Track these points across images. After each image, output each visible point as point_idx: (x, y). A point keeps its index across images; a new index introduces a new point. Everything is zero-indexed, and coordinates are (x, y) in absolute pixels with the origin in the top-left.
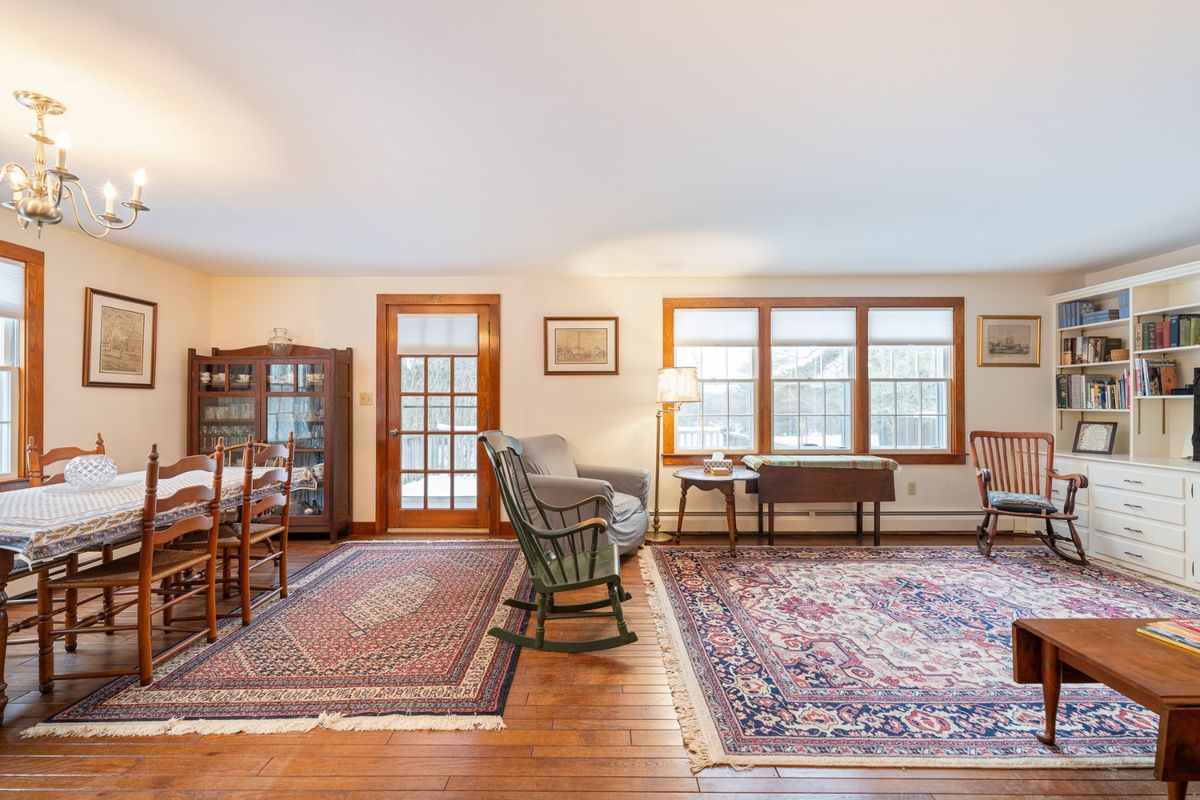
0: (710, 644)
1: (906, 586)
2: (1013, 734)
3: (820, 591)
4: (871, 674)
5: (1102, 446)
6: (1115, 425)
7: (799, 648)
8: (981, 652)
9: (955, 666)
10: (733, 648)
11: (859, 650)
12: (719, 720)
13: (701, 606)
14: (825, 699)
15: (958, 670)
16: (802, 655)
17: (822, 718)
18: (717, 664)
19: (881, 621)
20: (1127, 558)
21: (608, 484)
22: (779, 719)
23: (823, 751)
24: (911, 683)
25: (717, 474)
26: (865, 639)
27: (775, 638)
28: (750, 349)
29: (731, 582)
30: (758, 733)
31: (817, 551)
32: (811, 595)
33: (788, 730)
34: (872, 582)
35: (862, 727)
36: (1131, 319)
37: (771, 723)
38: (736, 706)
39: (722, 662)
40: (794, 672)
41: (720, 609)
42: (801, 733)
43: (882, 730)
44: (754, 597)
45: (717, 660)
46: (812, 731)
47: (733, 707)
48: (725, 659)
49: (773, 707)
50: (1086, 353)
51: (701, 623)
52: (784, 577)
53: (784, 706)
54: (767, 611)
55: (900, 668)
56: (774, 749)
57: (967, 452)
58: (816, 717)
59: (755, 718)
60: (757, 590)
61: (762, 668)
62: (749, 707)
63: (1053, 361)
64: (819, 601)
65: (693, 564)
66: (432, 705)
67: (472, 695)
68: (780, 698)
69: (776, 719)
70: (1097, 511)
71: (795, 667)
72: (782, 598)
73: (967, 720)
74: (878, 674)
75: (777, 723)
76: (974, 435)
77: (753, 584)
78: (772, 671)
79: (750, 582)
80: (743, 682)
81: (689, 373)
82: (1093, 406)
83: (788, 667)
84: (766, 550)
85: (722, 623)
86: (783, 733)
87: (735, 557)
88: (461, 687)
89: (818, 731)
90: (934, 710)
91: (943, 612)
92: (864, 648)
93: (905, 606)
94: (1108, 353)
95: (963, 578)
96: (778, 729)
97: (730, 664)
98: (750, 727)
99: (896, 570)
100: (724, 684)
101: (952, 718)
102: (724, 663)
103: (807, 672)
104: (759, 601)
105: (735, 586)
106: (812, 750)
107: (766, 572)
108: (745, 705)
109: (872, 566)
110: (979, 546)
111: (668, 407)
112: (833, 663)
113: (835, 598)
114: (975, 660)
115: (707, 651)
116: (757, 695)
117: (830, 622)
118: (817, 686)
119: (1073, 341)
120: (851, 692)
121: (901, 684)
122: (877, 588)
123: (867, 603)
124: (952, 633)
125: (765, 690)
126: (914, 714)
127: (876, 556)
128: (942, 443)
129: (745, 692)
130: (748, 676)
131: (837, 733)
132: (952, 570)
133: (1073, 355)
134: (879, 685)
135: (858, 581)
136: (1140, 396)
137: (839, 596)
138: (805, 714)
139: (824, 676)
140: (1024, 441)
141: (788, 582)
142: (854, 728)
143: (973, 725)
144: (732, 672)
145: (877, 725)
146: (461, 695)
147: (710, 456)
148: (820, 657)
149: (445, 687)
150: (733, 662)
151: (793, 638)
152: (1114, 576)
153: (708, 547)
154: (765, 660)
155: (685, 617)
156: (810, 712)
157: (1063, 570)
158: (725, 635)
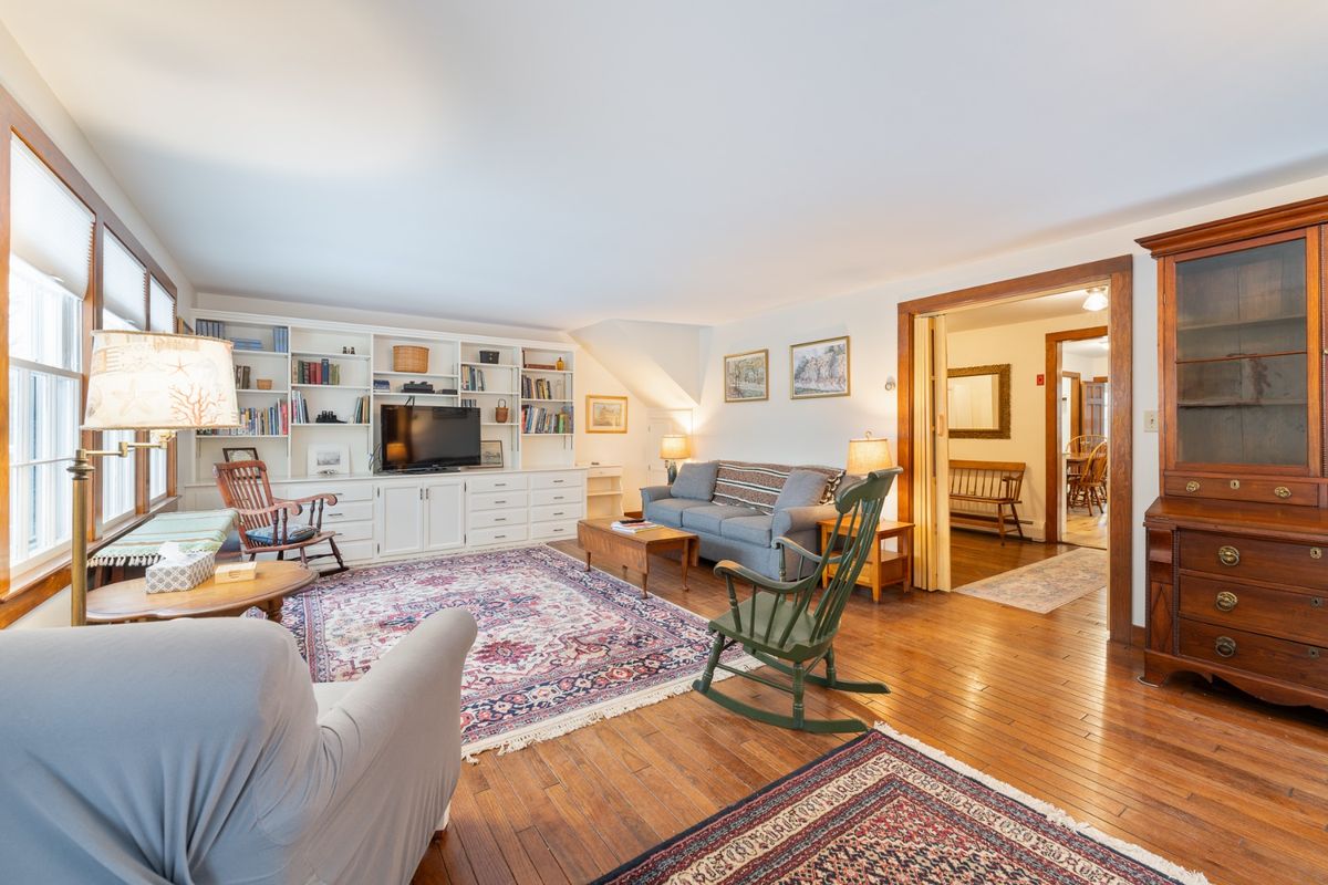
6: (254, 450)
36: (290, 354)
66: (933, 770)
67: (886, 756)
82: (244, 432)
88: (892, 771)
136: (295, 424)
146: (897, 762)
149: (910, 780)
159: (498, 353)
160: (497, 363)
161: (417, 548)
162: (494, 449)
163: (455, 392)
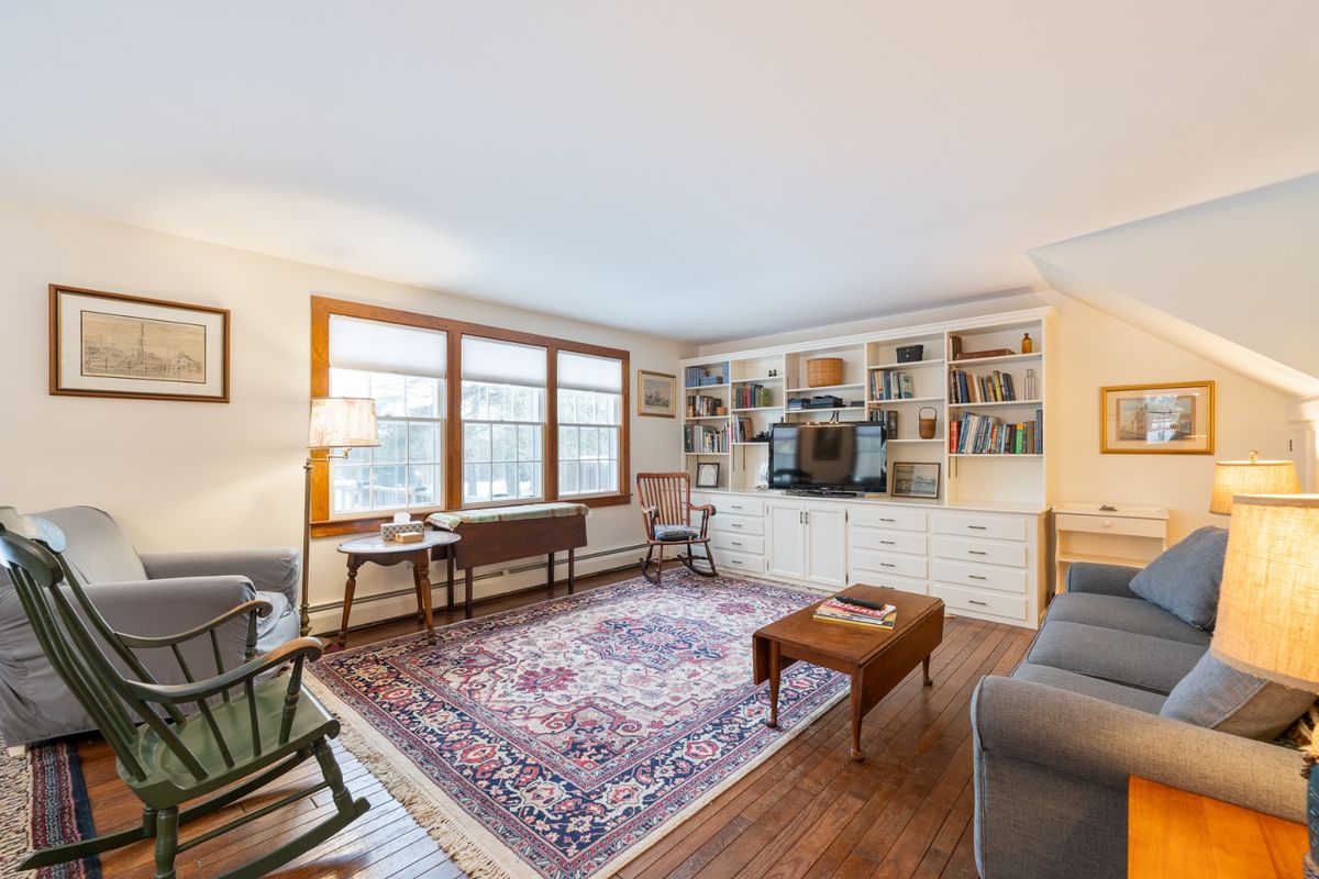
0: (466, 767)
1: (616, 627)
2: (754, 730)
3: (548, 655)
4: (640, 726)
5: (712, 482)
6: (718, 464)
7: (564, 728)
8: (698, 670)
9: (690, 689)
10: (496, 758)
11: (616, 705)
12: (531, 858)
13: (425, 721)
14: (617, 771)
15: (693, 692)
16: (570, 733)
17: (627, 793)
18: (489, 787)
19: (616, 668)
20: (733, 565)
21: (247, 580)
22: (591, 817)
23: (648, 827)
24: (670, 719)
25: (407, 541)
26: (614, 692)
27: (534, 725)
28: (436, 381)
29: (448, 676)
30: (581, 846)
31: (521, 612)
32: (542, 663)
33: (605, 824)
34: (588, 631)
35: (662, 782)
36: (730, 385)
37: (586, 827)
38: (540, 829)
39: (494, 782)
40: (575, 756)
41: (453, 717)
42: (620, 820)
43: (677, 776)
44: (484, 686)
45: (485, 783)
46: (627, 812)
47: (538, 832)
48: (495, 777)
49: (577, 807)
50: (702, 408)
51: (438, 744)
52: (504, 652)
53: (587, 799)
54: (508, 698)
55: (656, 709)
56: (606, 855)
57: (632, 492)
58: (621, 796)
59: (568, 831)
60: (483, 677)
61: (541, 769)
62: (554, 822)
63: (682, 413)
64: (554, 668)
65: (383, 669)
68: (579, 793)
69: (588, 819)
70: (716, 533)
71: (573, 750)
72: (515, 677)
73: (722, 733)
74: (644, 723)
75: (592, 822)
76: (640, 476)
77: (474, 671)
78: (554, 766)
79: (470, 669)
80: (530, 795)
81: (367, 406)
82: (707, 451)
83: (566, 754)
84: (467, 625)
85: (466, 733)
86: (603, 830)
87: (434, 644)
89: (630, 808)
90: (699, 735)
91: (655, 643)
92: (619, 701)
93: (625, 647)
94: (715, 410)
95: (650, 607)
96: (597, 830)
97: (504, 780)
98: (569, 845)
99: (601, 613)
100: (511, 809)
101: (714, 737)
102: (496, 782)
103: (586, 750)
104: (493, 690)
105: (455, 681)
106: (639, 833)
107: (481, 651)
108: (549, 821)
109: (579, 616)
110: (647, 577)
111: (320, 455)
112: (603, 729)
113: (567, 659)
114: (698, 677)
115: (467, 777)
116: (554, 802)
117: (576, 686)
118: (603, 761)
119: (694, 398)
120: (633, 752)
121: (666, 724)
122: (596, 637)
123: (595, 654)
124: (672, 660)
125: (559, 792)
126: (689, 747)
127: (578, 605)
128: (612, 486)
129: (540, 806)
130: (532, 785)
131: (648, 799)
132: (640, 602)
133: (694, 409)
134: (650, 733)
135: (575, 635)
136: (734, 443)
137: (568, 655)
138: (611, 797)
139: (604, 747)
140: (671, 480)
141: (512, 657)
142: (657, 787)
143: (728, 735)
144: (511, 789)
145: (671, 774)
147: (390, 519)
148: (588, 728)
150: (506, 776)
151: (552, 719)
152: (731, 580)
153: (391, 640)
154: (538, 756)
155: (411, 743)
156: (614, 792)
157: (705, 583)
158: (478, 746)
159: (922, 347)
160: (920, 359)
161: (798, 575)
162: (931, 474)
163: (861, 404)
